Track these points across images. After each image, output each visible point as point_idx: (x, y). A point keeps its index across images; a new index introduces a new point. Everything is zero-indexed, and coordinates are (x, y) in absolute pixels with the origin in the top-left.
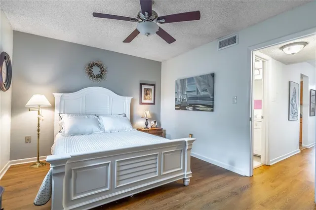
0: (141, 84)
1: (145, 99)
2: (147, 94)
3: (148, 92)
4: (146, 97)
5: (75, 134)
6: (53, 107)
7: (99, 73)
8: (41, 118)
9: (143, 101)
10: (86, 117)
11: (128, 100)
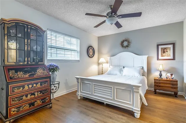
0: (158, 46)
1: (162, 56)
2: (164, 52)
3: (165, 50)
4: (164, 55)
5: (109, 74)
6: (107, 63)
7: (127, 44)
8: (103, 67)
9: (160, 57)
10: (118, 67)
11: (145, 58)
